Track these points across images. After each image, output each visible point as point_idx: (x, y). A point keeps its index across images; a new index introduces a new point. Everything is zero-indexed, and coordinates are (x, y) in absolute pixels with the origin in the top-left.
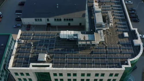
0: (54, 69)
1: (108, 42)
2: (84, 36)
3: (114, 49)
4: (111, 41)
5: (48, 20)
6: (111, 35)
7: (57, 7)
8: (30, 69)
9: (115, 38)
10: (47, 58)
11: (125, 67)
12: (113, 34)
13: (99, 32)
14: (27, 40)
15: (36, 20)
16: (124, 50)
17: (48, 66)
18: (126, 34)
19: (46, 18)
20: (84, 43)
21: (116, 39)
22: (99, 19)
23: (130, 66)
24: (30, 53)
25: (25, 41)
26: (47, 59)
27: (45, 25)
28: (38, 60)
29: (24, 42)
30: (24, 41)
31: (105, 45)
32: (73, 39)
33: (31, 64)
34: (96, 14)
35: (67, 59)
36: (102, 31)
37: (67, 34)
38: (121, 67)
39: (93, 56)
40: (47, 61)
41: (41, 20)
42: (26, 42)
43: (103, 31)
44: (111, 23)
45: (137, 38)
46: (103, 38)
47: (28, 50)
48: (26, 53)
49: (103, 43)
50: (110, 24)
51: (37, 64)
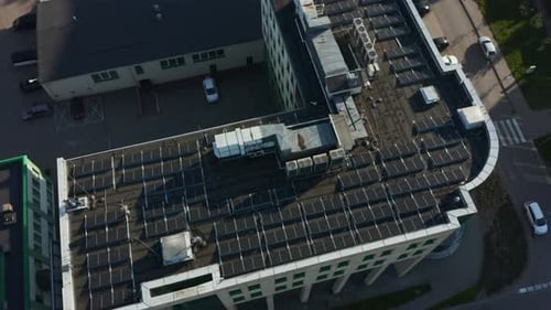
0: (232, 282)
1: (377, 136)
2: (299, 136)
3: (404, 157)
4: (386, 128)
5: (139, 70)
6: (382, 107)
7: (159, 15)
8: (146, 307)
9: (398, 113)
10: (192, 248)
11: (459, 218)
12: (386, 100)
13: (341, 106)
14: (100, 194)
15: (96, 79)
16: (435, 152)
17: (208, 278)
18: (431, 94)
19: (133, 67)
20: (305, 161)
21: (401, 119)
22: (330, 57)
23: (472, 209)
24: (125, 241)
25: (93, 197)
26: (196, 250)
27: (134, 88)
28: (165, 264)
29: (91, 205)
30: (91, 199)
31: (372, 150)
32: (262, 152)
33: (146, 287)
34: (316, 41)
35: (260, 231)
36: (350, 102)
37: (241, 144)
38: (445, 221)
39: (344, 199)
40: (197, 257)
41: (115, 76)
42: (100, 202)
43: (354, 96)
44: (372, 62)
45: (469, 103)
46: (360, 125)
47: (115, 231)
48: (111, 245)
49: (364, 144)
50: (371, 66)
51: (166, 279)
